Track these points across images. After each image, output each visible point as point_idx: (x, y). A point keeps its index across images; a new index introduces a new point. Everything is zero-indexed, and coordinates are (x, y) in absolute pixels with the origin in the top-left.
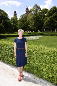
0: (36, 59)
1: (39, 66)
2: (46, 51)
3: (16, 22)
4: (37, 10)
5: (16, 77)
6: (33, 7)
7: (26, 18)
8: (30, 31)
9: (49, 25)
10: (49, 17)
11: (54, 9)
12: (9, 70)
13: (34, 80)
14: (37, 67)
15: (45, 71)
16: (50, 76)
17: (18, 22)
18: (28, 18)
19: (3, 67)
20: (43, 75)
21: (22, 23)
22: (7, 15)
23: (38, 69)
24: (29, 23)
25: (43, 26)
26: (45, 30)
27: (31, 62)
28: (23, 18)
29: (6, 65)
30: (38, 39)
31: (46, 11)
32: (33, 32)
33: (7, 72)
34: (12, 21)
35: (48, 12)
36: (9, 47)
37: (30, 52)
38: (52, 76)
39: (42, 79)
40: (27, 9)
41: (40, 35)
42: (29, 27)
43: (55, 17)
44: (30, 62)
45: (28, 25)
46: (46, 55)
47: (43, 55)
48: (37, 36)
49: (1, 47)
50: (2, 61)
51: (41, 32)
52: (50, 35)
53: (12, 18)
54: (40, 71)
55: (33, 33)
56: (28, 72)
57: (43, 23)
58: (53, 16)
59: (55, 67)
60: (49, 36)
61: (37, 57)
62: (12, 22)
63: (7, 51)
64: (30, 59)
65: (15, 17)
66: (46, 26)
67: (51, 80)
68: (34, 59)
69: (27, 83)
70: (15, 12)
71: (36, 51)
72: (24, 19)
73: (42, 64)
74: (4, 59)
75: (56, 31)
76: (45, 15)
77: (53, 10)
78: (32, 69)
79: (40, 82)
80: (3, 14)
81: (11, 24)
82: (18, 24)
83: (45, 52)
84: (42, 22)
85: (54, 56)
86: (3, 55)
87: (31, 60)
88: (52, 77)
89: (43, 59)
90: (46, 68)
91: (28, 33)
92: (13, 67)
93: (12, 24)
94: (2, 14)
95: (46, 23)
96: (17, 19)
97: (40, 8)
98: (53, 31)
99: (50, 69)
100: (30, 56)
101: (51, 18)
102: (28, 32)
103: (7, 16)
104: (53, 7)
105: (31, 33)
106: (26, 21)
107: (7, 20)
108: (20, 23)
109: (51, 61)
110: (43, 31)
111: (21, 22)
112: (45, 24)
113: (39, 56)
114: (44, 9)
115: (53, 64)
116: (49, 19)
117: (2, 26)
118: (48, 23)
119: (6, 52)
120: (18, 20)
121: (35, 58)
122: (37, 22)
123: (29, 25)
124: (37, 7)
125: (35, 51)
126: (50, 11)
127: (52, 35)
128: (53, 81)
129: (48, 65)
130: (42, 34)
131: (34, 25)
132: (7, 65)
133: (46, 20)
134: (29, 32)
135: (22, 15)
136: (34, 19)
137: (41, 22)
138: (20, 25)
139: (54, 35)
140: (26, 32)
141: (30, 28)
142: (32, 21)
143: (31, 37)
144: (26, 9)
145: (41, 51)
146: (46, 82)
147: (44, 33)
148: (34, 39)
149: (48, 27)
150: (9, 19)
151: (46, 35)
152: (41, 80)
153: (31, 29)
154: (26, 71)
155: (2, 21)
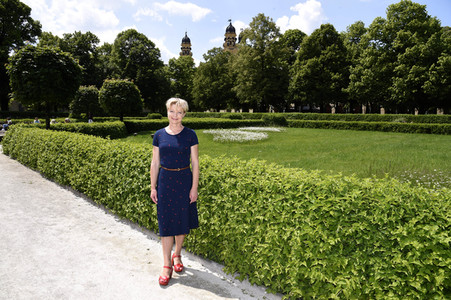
0: (232, 209)
1: (242, 234)
2: (268, 179)
3: (188, 76)
4: (265, 33)
5: (155, 271)
6: (251, 25)
7: (226, 61)
8: (237, 110)
9: (309, 89)
10: (310, 62)
11: (326, 33)
12: (134, 246)
13: (222, 285)
14: (232, 239)
15: (261, 254)
16: (278, 269)
17: (196, 74)
18: (231, 62)
19: (116, 234)
20: (252, 269)
21: (208, 79)
22: (158, 50)
23: (235, 247)
24: (235, 80)
25: (286, 92)
26: (293, 105)
27: (214, 220)
28: (212, 60)
29: (128, 227)
30: (264, 140)
31: (296, 37)
32: (251, 111)
33: (126, 254)
34: (172, 70)
35: (305, 41)
36: (141, 164)
37: (211, 183)
38: (284, 270)
39: (250, 281)
40: (231, 30)
41: (272, 125)
42: (234, 93)
43: (330, 60)
44: (209, 221)
45: (232, 86)
46: (268, 196)
47: (255, 195)
48: (262, 129)
49: (115, 165)
50: (116, 215)
51: (278, 115)
52: (309, 127)
53: (172, 62)
54: (242, 253)
55: (247, 117)
56: (201, 256)
57: (286, 81)
58: (322, 56)
59: (294, 238)
60: (308, 130)
61: (234, 201)
62: (174, 76)
63: (132, 177)
64: (209, 207)
65: (186, 56)
66: (296, 92)
67: (278, 284)
68: (223, 208)
69: (192, 294)
70: (186, 41)
71: (233, 180)
72: (217, 65)
73: (253, 229)
74: (124, 206)
75: (333, 110)
76: (293, 53)
77: (321, 36)
78: (216, 246)
79: (243, 291)
80: (142, 48)
81: (169, 83)
82: (195, 81)
83: (263, 182)
84: (283, 78)
85: (294, 197)
86: (118, 194)
87: (214, 214)
88: (284, 275)
89: (256, 209)
90: (263, 241)
91: (231, 117)
92: (153, 235)
93: (173, 81)
94: (140, 46)
95: (299, 80)
96: (192, 64)
97: (277, 26)
98: (321, 111)
99: (279, 246)
100: (211, 199)
101: (316, 64)
102: (229, 111)
103: (155, 53)
104: (322, 27)
105: (239, 118)
106: (224, 71)
107: (154, 69)
108: (201, 78)
109: (284, 217)
110: (288, 110)
111: (206, 75)
112: (293, 85)
113: (243, 197)
114: (290, 33)
115: (289, 229)
116: (309, 67)
117: (133, 89)
118: (304, 83)
119: (131, 182)
120: (195, 69)
121: (228, 205)
122: (263, 78)
123: (236, 88)
124: (264, 24)
125: (228, 180)
126: (312, 39)
127: (318, 126)
128: (287, 290)
129: (272, 232)
130: (281, 122)
131: (254, 87)
132: (133, 228)
133: (299, 71)
134: (233, 111)
135: (209, 52)
136: (252, 65)
137: (278, 78)
138: (201, 88)
139: (327, 125)
140: (222, 111)
141: (237, 100)
142: (245, 72)
143: (239, 131)
144: (227, 30)
145: (250, 181)
146: (261, 293)
147: (290, 117)
148: (247, 138)
149: (302, 96)
150: (161, 64)
151: (295, 125)
152: (246, 284)
153: (241, 102)
154: (196, 254)
155: (139, 72)
